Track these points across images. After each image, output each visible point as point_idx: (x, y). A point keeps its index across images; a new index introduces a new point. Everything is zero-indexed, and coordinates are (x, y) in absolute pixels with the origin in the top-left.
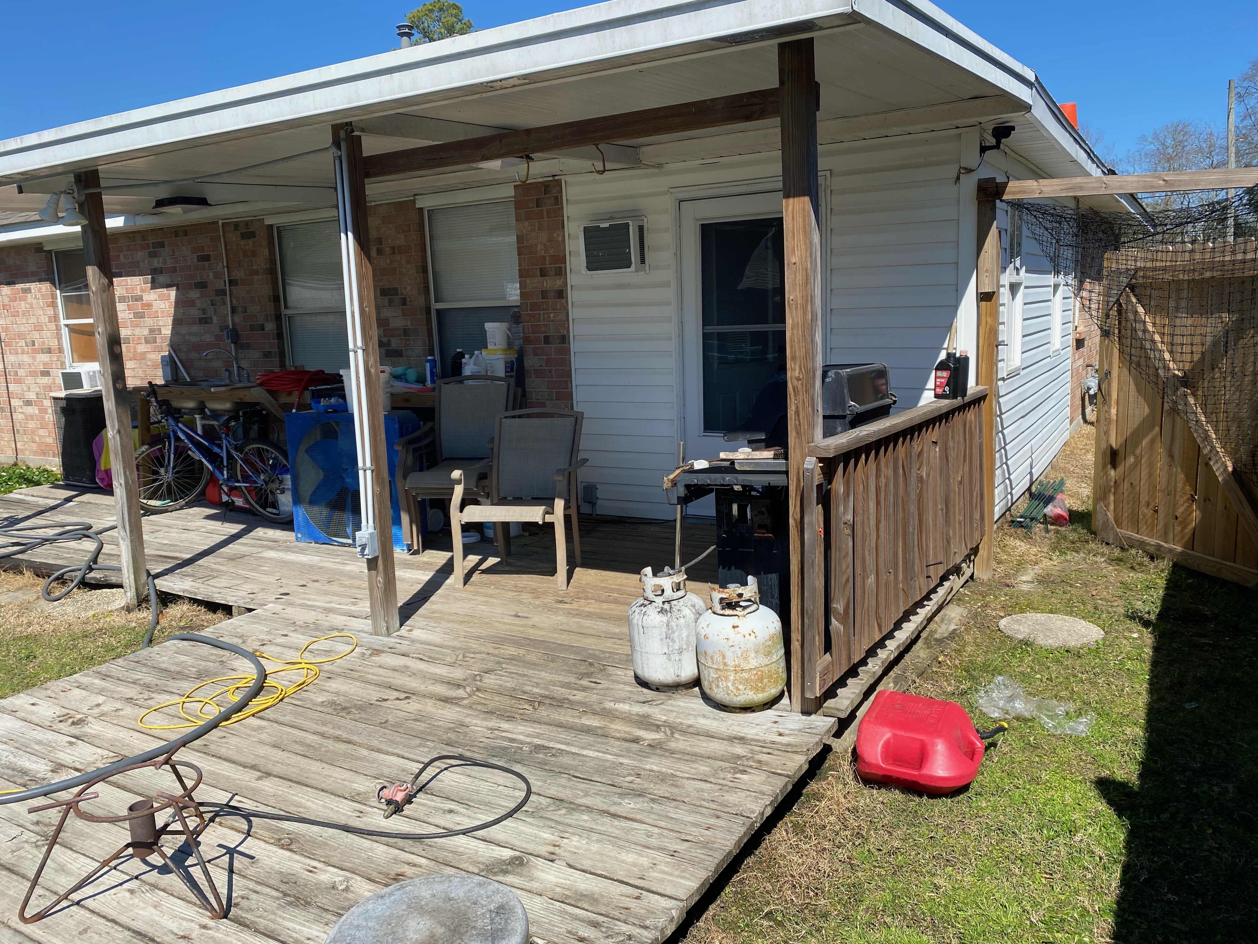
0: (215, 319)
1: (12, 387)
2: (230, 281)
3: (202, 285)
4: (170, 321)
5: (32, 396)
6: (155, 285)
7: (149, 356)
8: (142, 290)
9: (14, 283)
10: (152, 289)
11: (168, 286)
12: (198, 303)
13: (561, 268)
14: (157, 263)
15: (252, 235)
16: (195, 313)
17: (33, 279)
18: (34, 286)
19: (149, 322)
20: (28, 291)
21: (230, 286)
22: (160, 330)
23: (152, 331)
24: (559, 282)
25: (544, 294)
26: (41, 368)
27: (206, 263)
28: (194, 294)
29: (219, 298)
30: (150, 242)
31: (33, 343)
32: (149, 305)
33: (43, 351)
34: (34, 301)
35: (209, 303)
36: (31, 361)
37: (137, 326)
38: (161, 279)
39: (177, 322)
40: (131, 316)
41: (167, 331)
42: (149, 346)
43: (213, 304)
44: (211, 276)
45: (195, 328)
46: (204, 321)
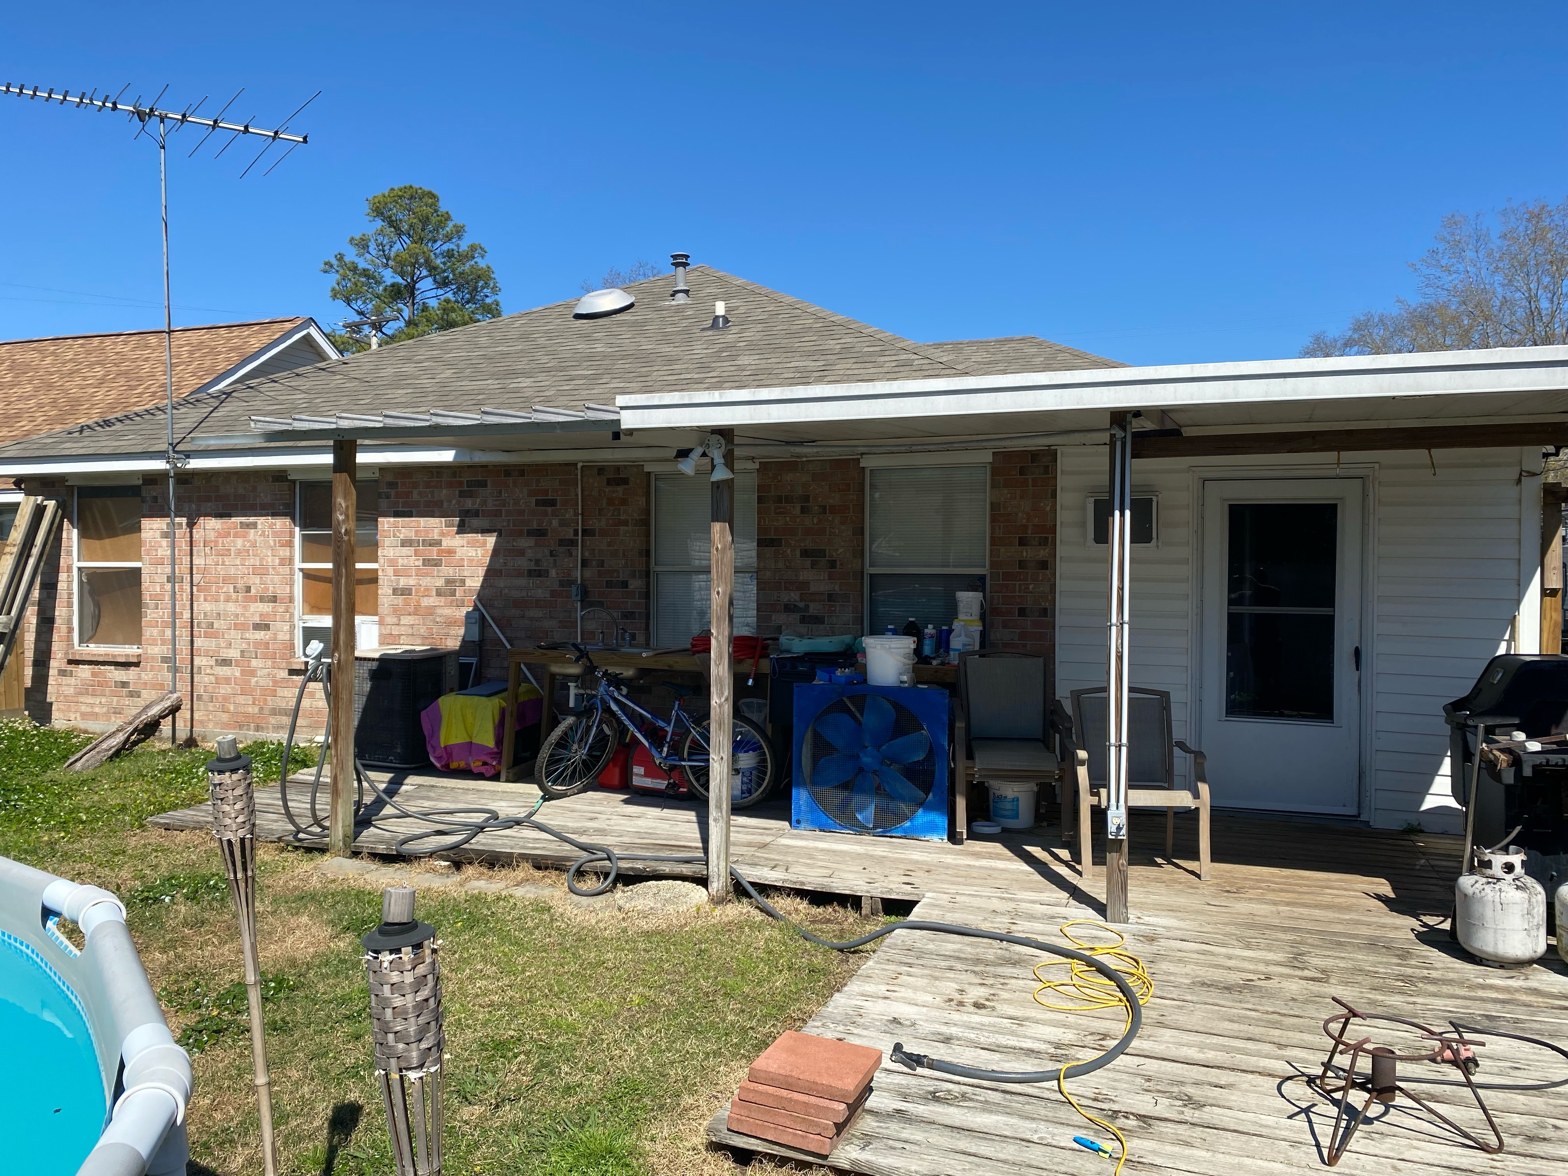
0: (553, 573)
1: (198, 642)
2: (584, 531)
3: (540, 533)
4: (481, 572)
5: (233, 654)
6: (462, 529)
7: (439, 611)
8: (442, 534)
9: (230, 516)
10: (458, 533)
11: (484, 531)
12: (529, 553)
13: (1047, 538)
14: (469, 504)
15: (625, 481)
16: (523, 563)
17: (263, 512)
18: (262, 522)
19: (447, 571)
20: (254, 525)
21: (582, 536)
22: (463, 582)
23: (449, 582)
24: (1043, 553)
25: (1022, 564)
26: (257, 620)
27: (549, 509)
28: (525, 543)
29: (562, 549)
30: (465, 480)
31: (248, 589)
32: (451, 552)
33: (262, 599)
34: (259, 539)
35: (547, 553)
36: (239, 611)
37: (426, 575)
38: (475, 522)
39: (491, 573)
40: (420, 563)
41: (475, 582)
42: (443, 599)
43: (552, 555)
44: (555, 523)
45: (522, 582)
46: (537, 573)
